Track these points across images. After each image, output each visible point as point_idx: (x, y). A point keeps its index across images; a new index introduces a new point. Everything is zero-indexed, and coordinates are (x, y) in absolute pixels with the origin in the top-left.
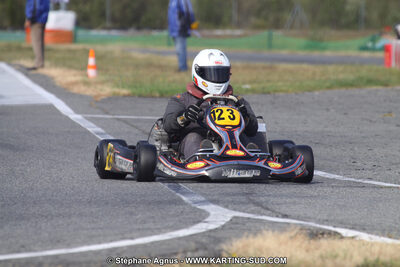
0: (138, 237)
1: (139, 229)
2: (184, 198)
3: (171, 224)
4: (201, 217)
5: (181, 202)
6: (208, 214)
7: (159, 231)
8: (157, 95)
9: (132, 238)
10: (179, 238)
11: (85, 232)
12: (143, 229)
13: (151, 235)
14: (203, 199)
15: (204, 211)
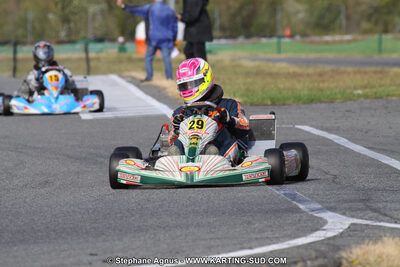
0: (256, 247)
1: (257, 239)
2: (301, 206)
3: (289, 232)
4: (319, 225)
5: (298, 210)
6: (325, 222)
7: (277, 240)
8: (269, 103)
9: (251, 248)
10: (298, 247)
11: (203, 242)
12: (261, 238)
13: (270, 244)
14: (320, 206)
15: (321, 219)
